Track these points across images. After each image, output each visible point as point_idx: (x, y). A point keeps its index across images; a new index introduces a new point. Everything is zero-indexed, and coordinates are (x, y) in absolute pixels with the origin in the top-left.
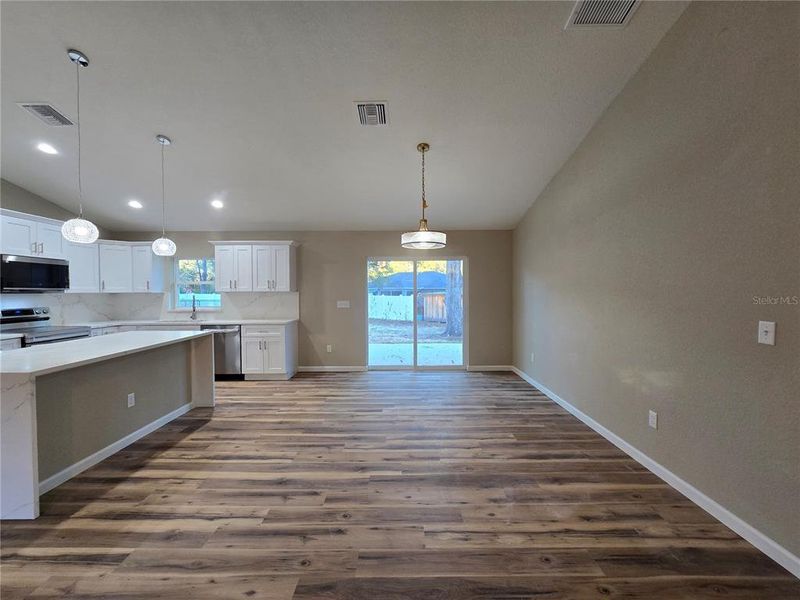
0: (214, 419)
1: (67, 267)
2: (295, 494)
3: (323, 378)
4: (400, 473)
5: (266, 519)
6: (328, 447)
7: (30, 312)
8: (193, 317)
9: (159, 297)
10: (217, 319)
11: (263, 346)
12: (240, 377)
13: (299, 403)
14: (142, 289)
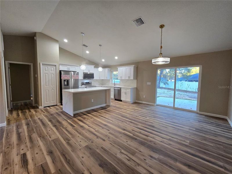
0: (108, 108)
1: (94, 74)
2: (105, 128)
3: (141, 105)
4: (132, 135)
5: (96, 131)
6: (122, 122)
7: (89, 82)
8: (115, 85)
9: (109, 80)
10: (119, 86)
11: (126, 93)
12: (121, 101)
13: (128, 109)
14: (106, 79)
